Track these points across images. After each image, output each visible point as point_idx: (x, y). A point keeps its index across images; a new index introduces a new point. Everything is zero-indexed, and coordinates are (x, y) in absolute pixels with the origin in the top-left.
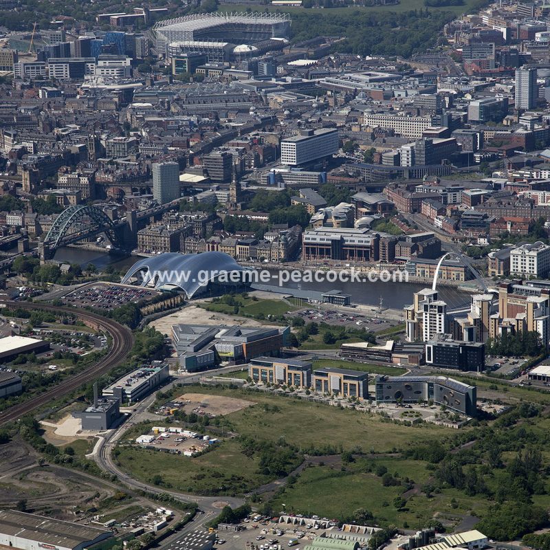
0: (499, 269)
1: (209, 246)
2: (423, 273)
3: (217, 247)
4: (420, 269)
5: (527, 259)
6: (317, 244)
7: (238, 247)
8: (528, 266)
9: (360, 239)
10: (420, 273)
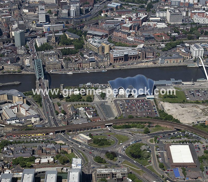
0: (190, 56)
1: (78, 65)
2: (167, 62)
3: (82, 65)
4: (166, 61)
5: (200, 51)
6: (119, 57)
7: (91, 63)
8: (200, 54)
9: (134, 53)
10: (166, 62)
